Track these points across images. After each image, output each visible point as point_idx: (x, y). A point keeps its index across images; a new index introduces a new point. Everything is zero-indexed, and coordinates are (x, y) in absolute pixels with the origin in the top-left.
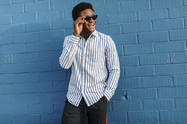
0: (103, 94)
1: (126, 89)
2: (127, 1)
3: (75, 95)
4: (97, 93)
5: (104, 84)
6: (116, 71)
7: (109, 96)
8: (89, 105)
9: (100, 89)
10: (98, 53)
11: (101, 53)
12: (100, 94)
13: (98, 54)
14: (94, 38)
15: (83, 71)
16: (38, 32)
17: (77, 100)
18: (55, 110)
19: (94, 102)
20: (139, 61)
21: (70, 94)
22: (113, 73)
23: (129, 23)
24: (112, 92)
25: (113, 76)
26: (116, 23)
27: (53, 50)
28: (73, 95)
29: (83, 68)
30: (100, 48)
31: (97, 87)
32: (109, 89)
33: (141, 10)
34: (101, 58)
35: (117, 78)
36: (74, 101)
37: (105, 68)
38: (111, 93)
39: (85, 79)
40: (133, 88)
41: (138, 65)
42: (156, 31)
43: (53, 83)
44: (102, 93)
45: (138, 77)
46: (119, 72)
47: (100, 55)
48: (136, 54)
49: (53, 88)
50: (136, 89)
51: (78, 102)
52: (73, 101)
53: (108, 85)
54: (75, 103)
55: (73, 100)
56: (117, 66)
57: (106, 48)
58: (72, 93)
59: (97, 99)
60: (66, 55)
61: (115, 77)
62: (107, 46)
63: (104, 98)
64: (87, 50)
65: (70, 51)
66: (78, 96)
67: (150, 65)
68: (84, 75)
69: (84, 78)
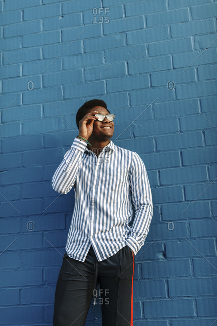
0: (126, 243)
1: (164, 241)
2: (163, 102)
3: (79, 245)
4: (115, 240)
5: (126, 229)
6: (146, 206)
7: (136, 247)
8: (101, 260)
9: (120, 235)
10: (117, 176)
11: (122, 177)
12: (120, 242)
13: (117, 178)
14: (112, 153)
15: (93, 204)
16: (23, 153)
17: (82, 251)
18: (44, 280)
19: (110, 254)
20: (185, 194)
21: (71, 243)
22: (142, 210)
23: (167, 135)
24: (140, 239)
25: (141, 215)
26: (146, 136)
27: (45, 181)
28: (75, 244)
29: (93, 200)
30: (121, 169)
31: (116, 231)
32: (135, 234)
33: (186, 115)
34: (122, 186)
35: (148, 217)
36: (77, 254)
37: (129, 203)
38: (139, 242)
39: (95, 217)
40: (176, 239)
41: (184, 200)
42: (210, 146)
43: (43, 234)
44: (123, 241)
45: (183, 221)
46: (150, 209)
47: (120, 180)
48: (180, 184)
49: (42, 243)
50: (180, 241)
51: (84, 254)
52: (75, 255)
53: (134, 229)
54: (80, 256)
55: (76, 252)
56: (148, 199)
57: (130, 168)
58: (74, 242)
59: (114, 250)
60: (63, 168)
61: (144, 216)
62: (131, 165)
63: (126, 250)
64: (99, 171)
65: (70, 162)
66: (85, 245)
67: (202, 200)
68: (93, 211)
69: (93, 215)
